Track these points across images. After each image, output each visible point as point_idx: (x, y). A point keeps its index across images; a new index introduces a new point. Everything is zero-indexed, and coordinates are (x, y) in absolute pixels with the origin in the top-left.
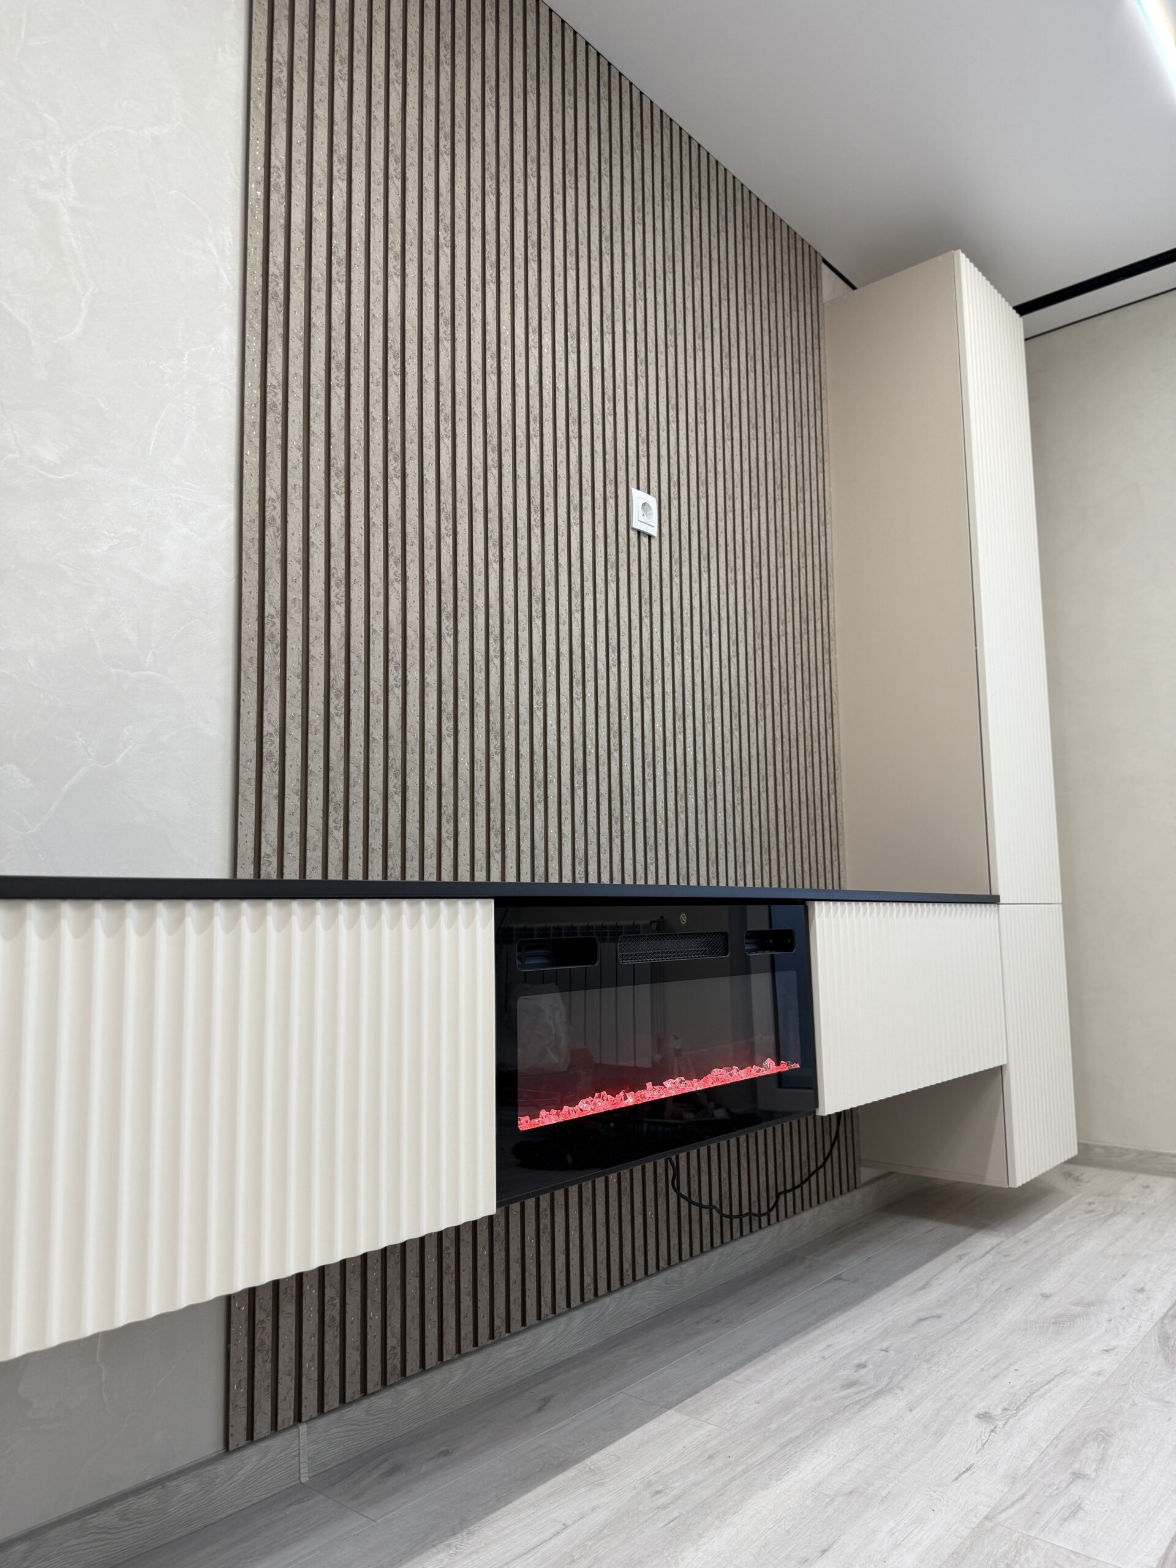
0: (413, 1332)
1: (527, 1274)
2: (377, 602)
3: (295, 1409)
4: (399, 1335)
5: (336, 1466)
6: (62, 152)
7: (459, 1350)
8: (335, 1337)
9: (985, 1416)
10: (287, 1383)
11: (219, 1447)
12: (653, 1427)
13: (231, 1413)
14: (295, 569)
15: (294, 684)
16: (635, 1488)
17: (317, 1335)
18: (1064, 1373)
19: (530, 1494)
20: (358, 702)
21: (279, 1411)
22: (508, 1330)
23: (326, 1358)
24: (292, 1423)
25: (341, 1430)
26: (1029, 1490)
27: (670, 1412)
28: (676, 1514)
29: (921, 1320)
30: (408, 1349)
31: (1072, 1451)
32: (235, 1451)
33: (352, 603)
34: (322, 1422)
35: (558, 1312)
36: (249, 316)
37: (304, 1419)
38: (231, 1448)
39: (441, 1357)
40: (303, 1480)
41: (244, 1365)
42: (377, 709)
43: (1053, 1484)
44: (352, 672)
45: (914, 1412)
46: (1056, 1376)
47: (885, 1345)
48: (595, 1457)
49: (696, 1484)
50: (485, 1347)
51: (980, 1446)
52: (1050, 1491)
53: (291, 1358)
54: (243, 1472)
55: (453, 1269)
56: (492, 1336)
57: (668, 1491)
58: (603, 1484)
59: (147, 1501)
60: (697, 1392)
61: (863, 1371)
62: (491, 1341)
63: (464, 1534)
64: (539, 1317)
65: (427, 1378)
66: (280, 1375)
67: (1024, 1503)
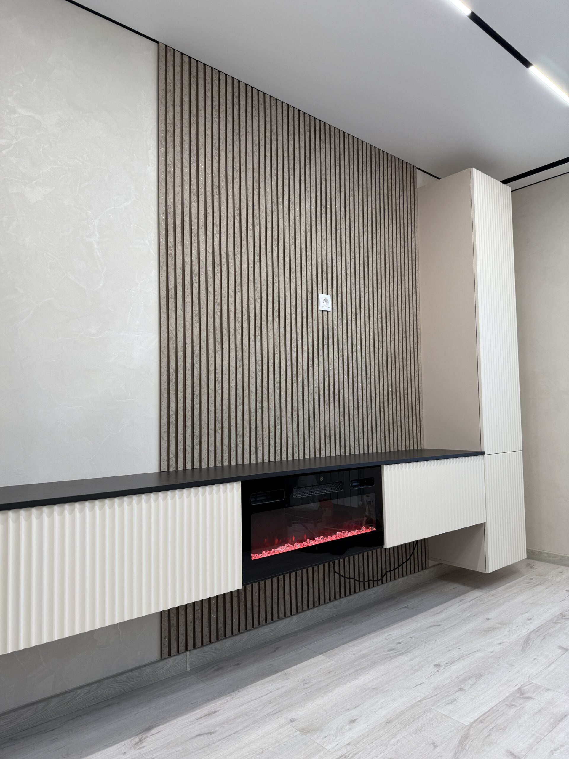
0: (228, 622)
1: (274, 602)
2: (211, 360)
3: (185, 647)
4: (223, 623)
5: (200, 666)
6: (93, 223)
7: (246, 629)
8: (199, 623)
9: (437, 666)
10: (182, 638)
11: (160, 658)
12: (312, 660)
13: (163, 647)
14: (180, 354)
15: (180, 395)
16: (299, 681)
17: (192, 622)
18: (477, 651)
19: (262, 680)
20: (204, 398)
21: (180, 647)
22: (266, 622)
23: (196, 630)
24: (184, 651)
25: (202, 654)
26: (440, 693)
27: (320, 656)
28: (310, 691)
29: (432, 626)
30: (227, 628)
31: (464, 680)
32: (164, 659)
33: (202, 362)
34: (195, 651)
35: (286, 616)
36: (161, 265)
37: (188, 649)
38: (163, 658)
39: (239, 631)
40: (188, 670)
41: (167, 631)
42: (211, 399)
43: (450, 692)
44: (202, 387)
45: (411, 662)
46: (473, 652)
47: (412, 636)
48: (289, 670)
49: (320, 681)
50: (256, 628)
51: (430, 676)
52: (447, 694)
53: (183, 630)
54: (167, 666)
55: (244, 600)
56: (259, 624)
57: (310, 683)
58: (288, 679)
59: (135, 673)
60: (333, 649)
61: (399, 645)
62: (259, 626)
63: (237, 692)
64: (279, 617)
65: (234, 638)
66: (180, 635)
67: (435, 697)
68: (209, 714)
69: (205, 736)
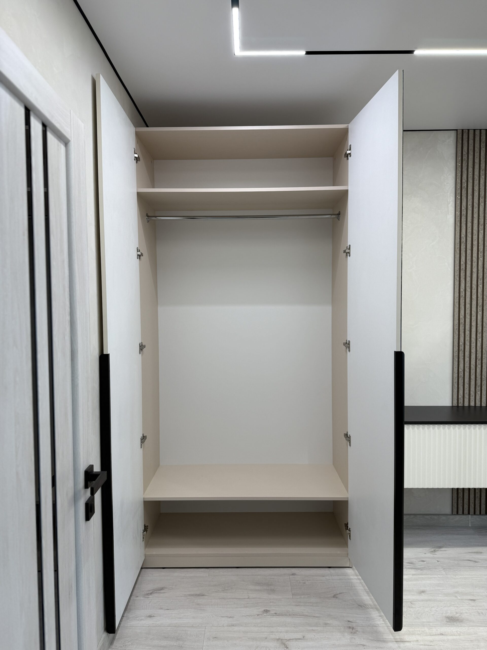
3: (468, 512)
5: (478, 526)
10: (466, 506)
11: (451, 513)
13: (453, 507)
17: (474, 499)
21: (464, 511)
23: (476, 504)
25: (480, 519)
32: (454, 515)
34: (475, 516)
37: (470, 514)
40: (470, 526)
41: (456, 500)
53: (467, 501)
54: (456, 519)
66: (464, 504)
68: (477, 553)
69: (472, 562)
